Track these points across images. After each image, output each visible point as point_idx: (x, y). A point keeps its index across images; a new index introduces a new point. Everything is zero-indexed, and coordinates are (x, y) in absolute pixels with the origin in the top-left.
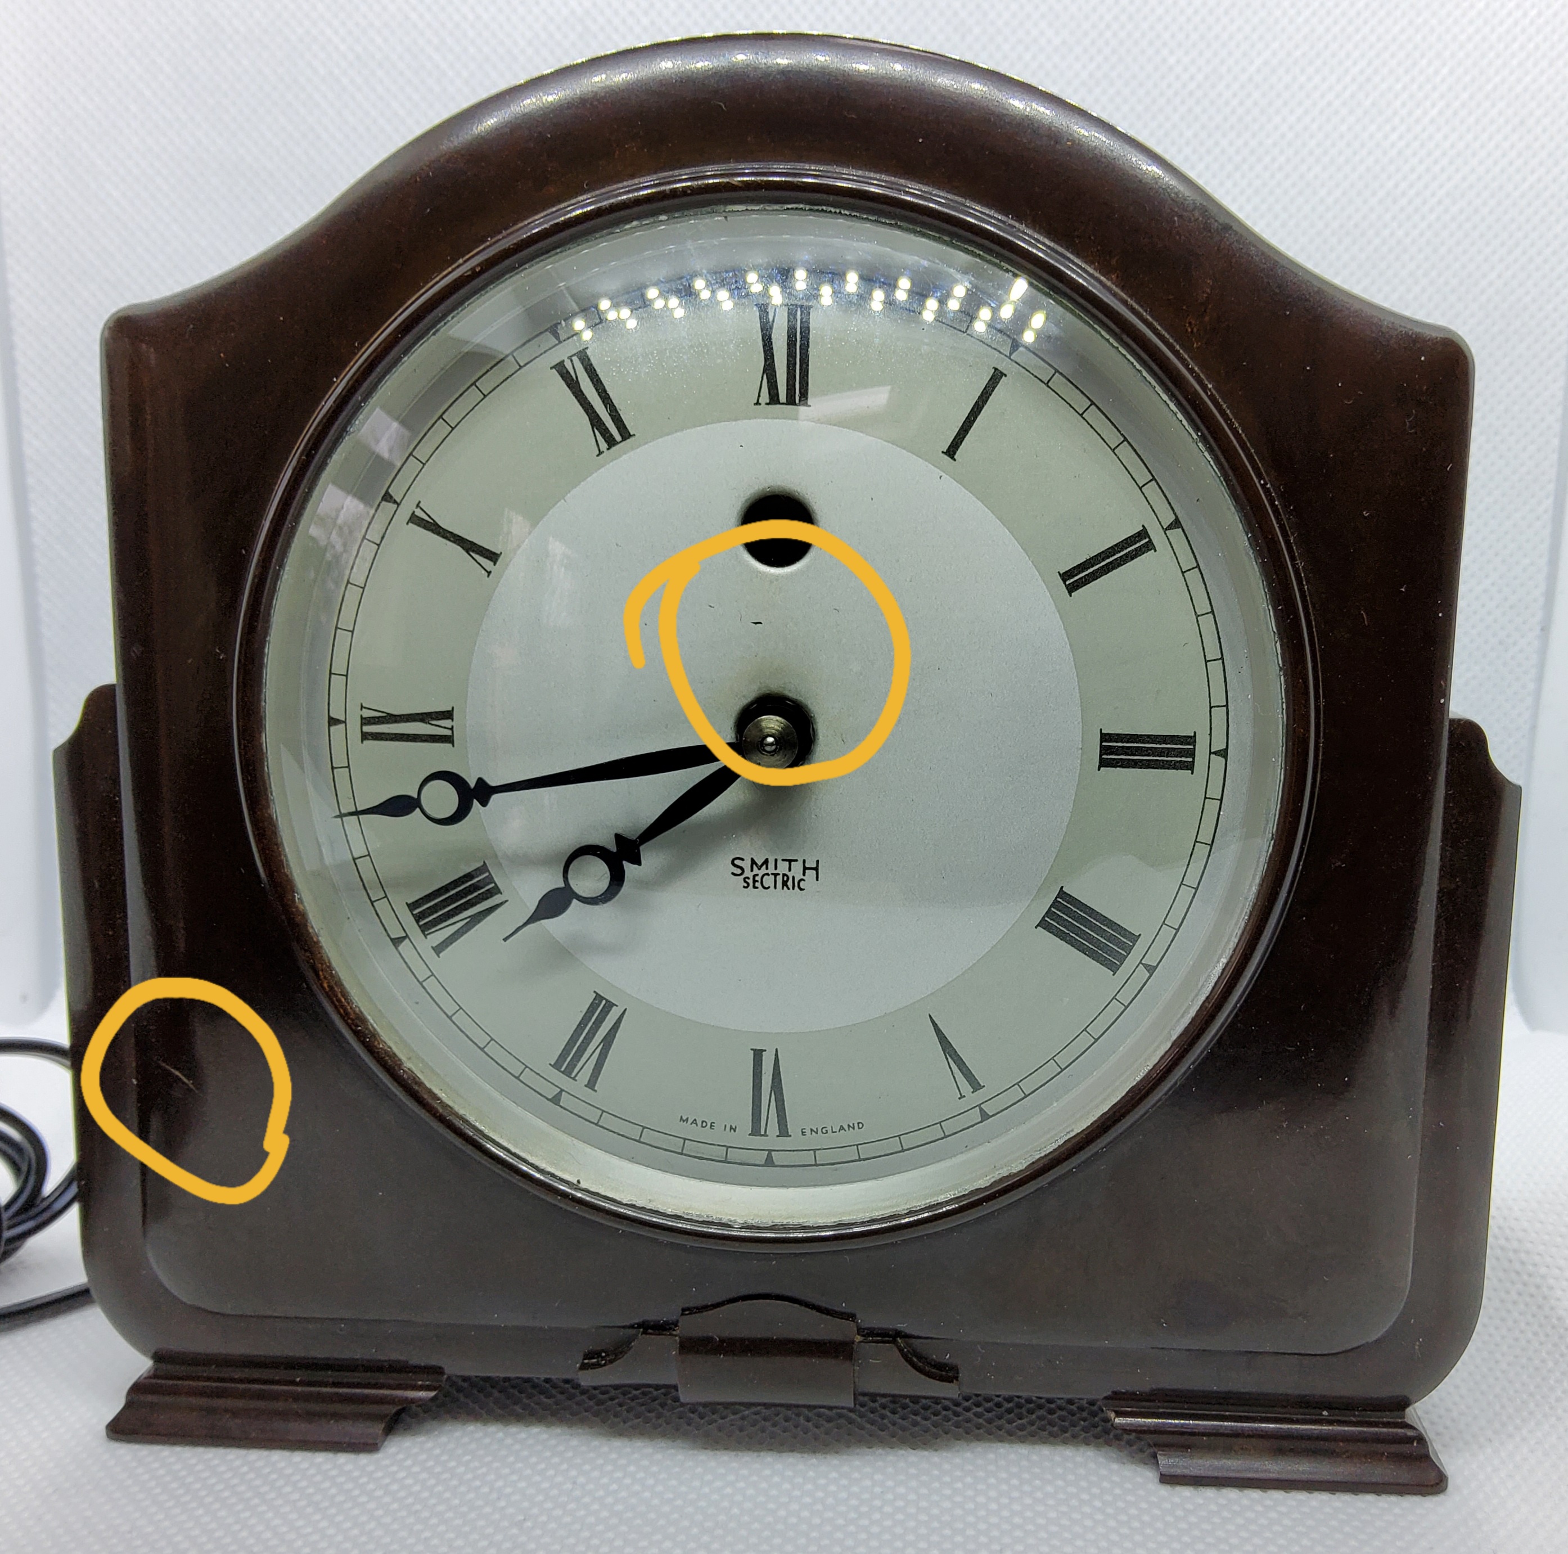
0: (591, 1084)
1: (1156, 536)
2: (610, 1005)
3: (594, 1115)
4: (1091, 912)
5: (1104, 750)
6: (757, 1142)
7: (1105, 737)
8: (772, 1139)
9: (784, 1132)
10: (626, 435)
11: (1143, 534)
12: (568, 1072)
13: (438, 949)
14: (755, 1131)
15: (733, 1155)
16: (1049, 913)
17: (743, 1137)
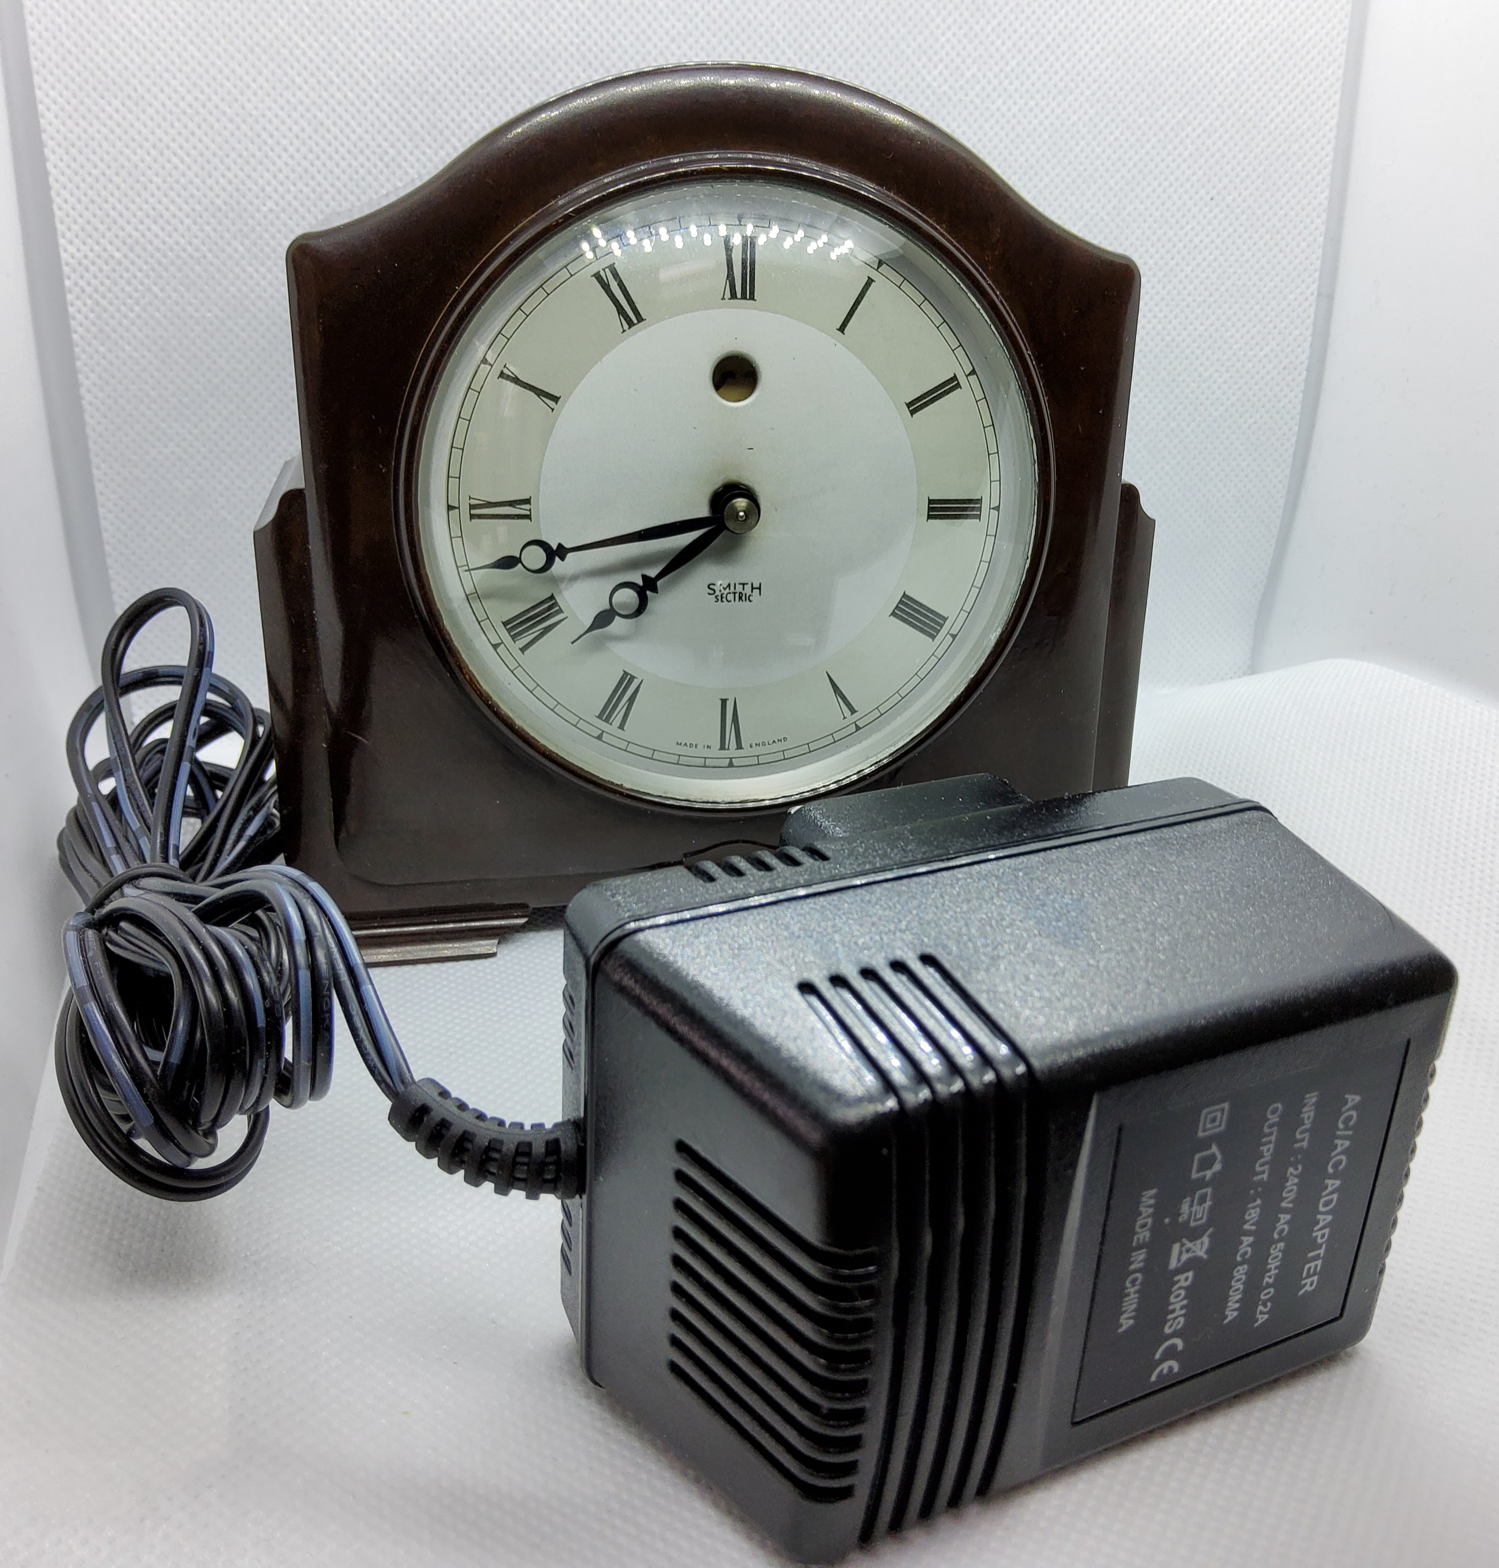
0: (621, 727)
1: (962, 379)
2: (632, 678)
3: (623, 745)
4: (921, 605)
5: (930, 509)
6: (724, 753)
7: (931, 501)
8: (732, 751)
9: (739, 746)
10: (640, 319)
11: (955, 378)
12: (607, 720)
13: (523, 650)
14: (722, 747)
15: (708, 762)
16: (897, 607)
17: (715, 751)
